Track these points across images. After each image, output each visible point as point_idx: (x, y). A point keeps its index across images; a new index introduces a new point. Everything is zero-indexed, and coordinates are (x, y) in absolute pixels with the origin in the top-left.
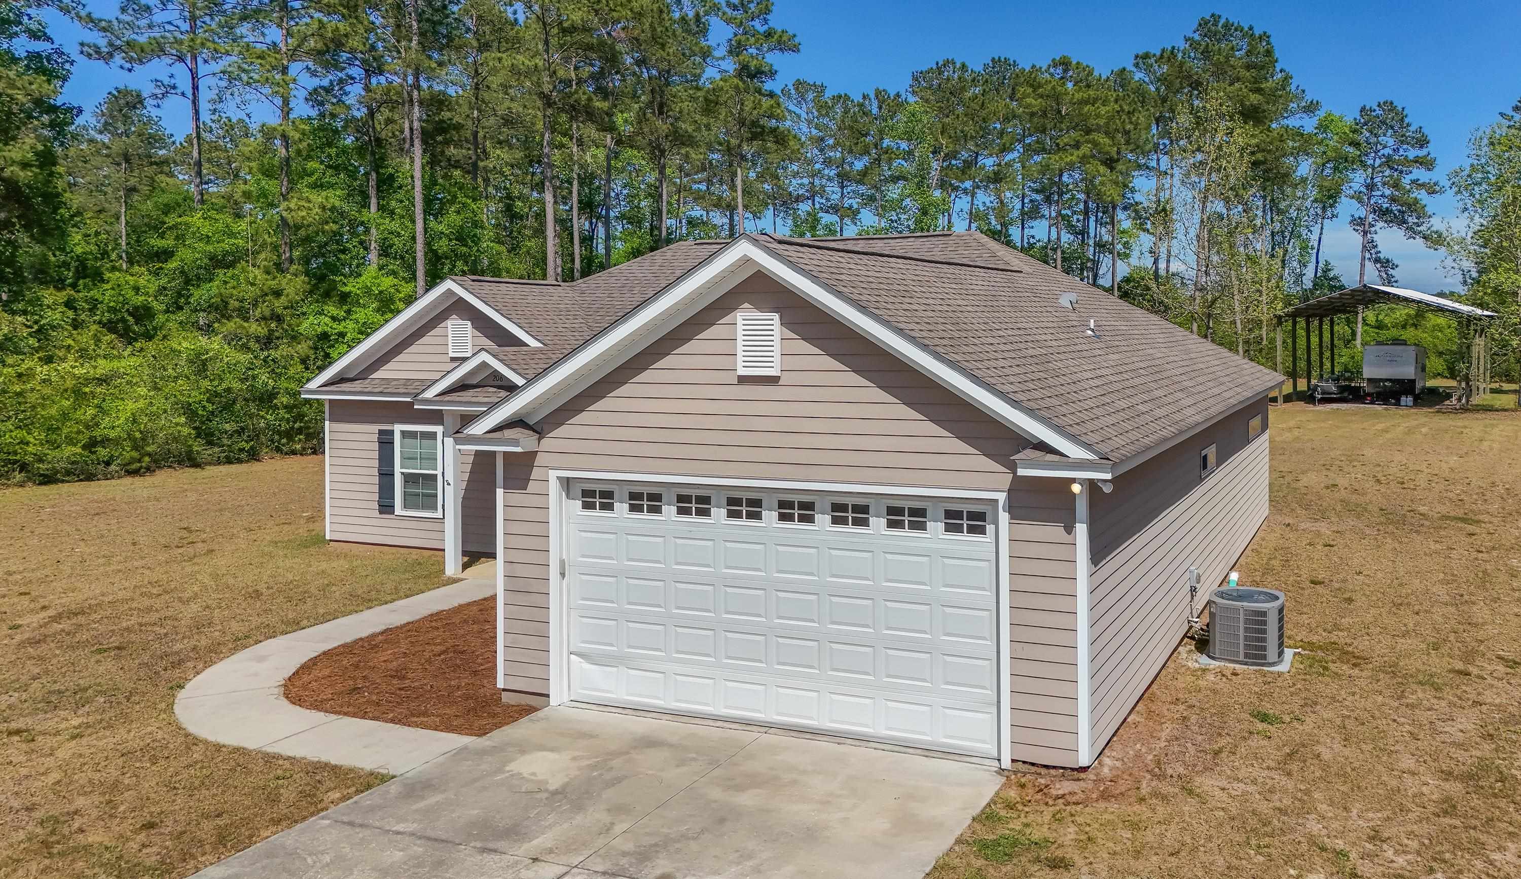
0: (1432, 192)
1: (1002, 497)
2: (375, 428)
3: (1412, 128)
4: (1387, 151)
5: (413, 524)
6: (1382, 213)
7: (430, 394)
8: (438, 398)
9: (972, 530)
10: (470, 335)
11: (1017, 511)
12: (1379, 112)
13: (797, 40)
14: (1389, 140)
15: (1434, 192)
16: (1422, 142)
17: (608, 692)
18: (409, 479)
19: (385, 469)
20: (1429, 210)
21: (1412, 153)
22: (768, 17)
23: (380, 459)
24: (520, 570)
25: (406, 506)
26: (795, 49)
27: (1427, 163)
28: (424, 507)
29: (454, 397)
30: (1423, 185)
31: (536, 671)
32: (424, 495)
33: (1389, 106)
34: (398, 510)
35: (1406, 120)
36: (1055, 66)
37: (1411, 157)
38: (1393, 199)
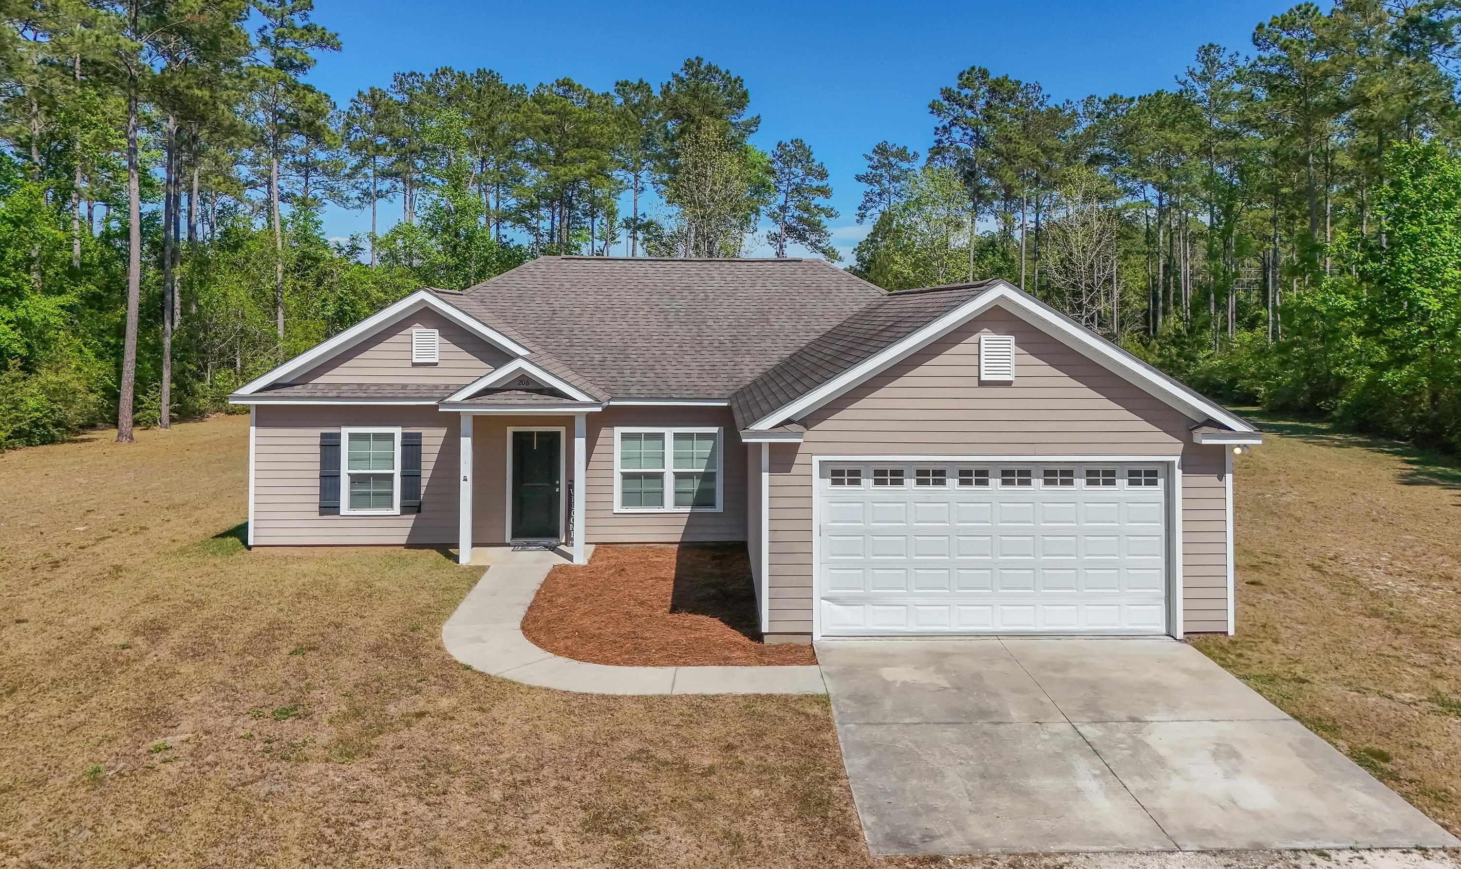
0: (829, 216)
1: (1177, 459)
2: (317, 432)
3: (815, 164)
4: (797, 180)
5: (363, 523)
6: (790, 230)
7: (458, 397)
8: (467, 401)
9: (1148, 483)
10: (437, 343)
11: (1187, 468)
12: (792, 147)
13: (339, 39)
14: (799, 171)
15: (832, 216)
16: (823, 175)
17: (858, 625)
18: (355, 479)
19: (329, 472)
20: (829, 230)
21: (816, 183)
22: (309, 13)
23: (323, 463)
24: (783, 536)
25: (352, 506)
26: (337, 47)
27: (824, 192)
28: (377, 506)
29: (485, 399)
30: (823, 210)
31: (803, 615)
32: (375, 494)
33: (799, 144)
34: (344, 508)
35: (812, 157)
36: (559, 85)
37: (814, 186)
38: (800, 219)
